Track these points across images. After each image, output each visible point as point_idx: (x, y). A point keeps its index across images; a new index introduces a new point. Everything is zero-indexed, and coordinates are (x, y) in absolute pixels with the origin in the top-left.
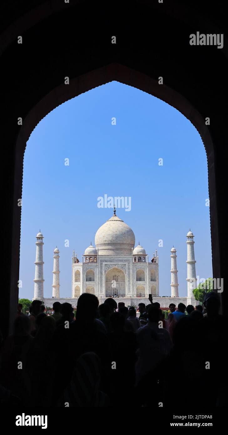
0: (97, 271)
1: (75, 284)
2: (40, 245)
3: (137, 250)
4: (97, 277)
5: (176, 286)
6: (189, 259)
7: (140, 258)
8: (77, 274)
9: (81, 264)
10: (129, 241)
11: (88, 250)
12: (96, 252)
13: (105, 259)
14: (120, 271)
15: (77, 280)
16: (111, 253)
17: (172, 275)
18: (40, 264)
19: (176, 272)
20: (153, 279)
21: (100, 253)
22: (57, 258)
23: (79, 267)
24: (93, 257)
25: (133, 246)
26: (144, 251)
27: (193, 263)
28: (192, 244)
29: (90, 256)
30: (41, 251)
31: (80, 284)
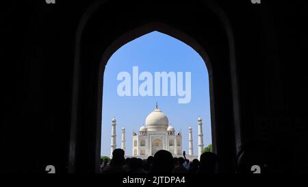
0: (147, 140)
1: (134, 148)
2: (114, 125)
3: (169, 128)
4: (147, 144)
5: (192, 149)
6: (199, 133)
7: (171, 133)
8: (136, 142)
9: (137, 136)
10: (165, 123)
11: (142, 128)
12: (146, 129)
13: (152, 133)
14: (160, 140)
15: (135, 146)
16: (154, 130)
17: (190, 143)
18: (114, 136)
19: (192, 141)
20: (178, 145)
21: (149, 130)
22: (124, 133)
23: (136, 138)
24: (145, 132)
25: (167, 126)
26: (173, 129)
27: (201, 136)
28: (201, 124)
29: (143, 132)
30: (115, 129)
31: (137, 148)
